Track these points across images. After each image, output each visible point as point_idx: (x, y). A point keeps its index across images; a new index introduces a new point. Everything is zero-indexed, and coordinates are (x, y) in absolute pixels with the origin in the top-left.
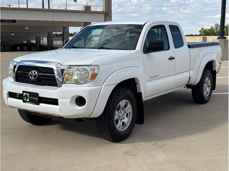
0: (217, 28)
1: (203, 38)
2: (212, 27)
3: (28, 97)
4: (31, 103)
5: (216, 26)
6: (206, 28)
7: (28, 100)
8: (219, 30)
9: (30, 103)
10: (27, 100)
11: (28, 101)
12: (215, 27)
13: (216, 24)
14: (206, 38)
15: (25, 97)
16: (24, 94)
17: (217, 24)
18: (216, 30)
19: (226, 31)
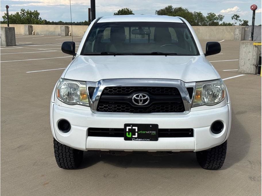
0: (23, 14)
1: (29, 27)
2: (18, 13)
3: (136, 132)
4: (143, 139)
5: (23, 12)
6: (11, 14)
7: (136, 136)
8: (26, 16)
9: (140, 140)
10: (133, 136)
11: (136, 138)
12: (21, 12)
13: (21, 10)
14: (32, 27)
15: (129, 132)
16: (128, 128)
17: (23, 9)
18: (23, 16)
19: (34, 17)
